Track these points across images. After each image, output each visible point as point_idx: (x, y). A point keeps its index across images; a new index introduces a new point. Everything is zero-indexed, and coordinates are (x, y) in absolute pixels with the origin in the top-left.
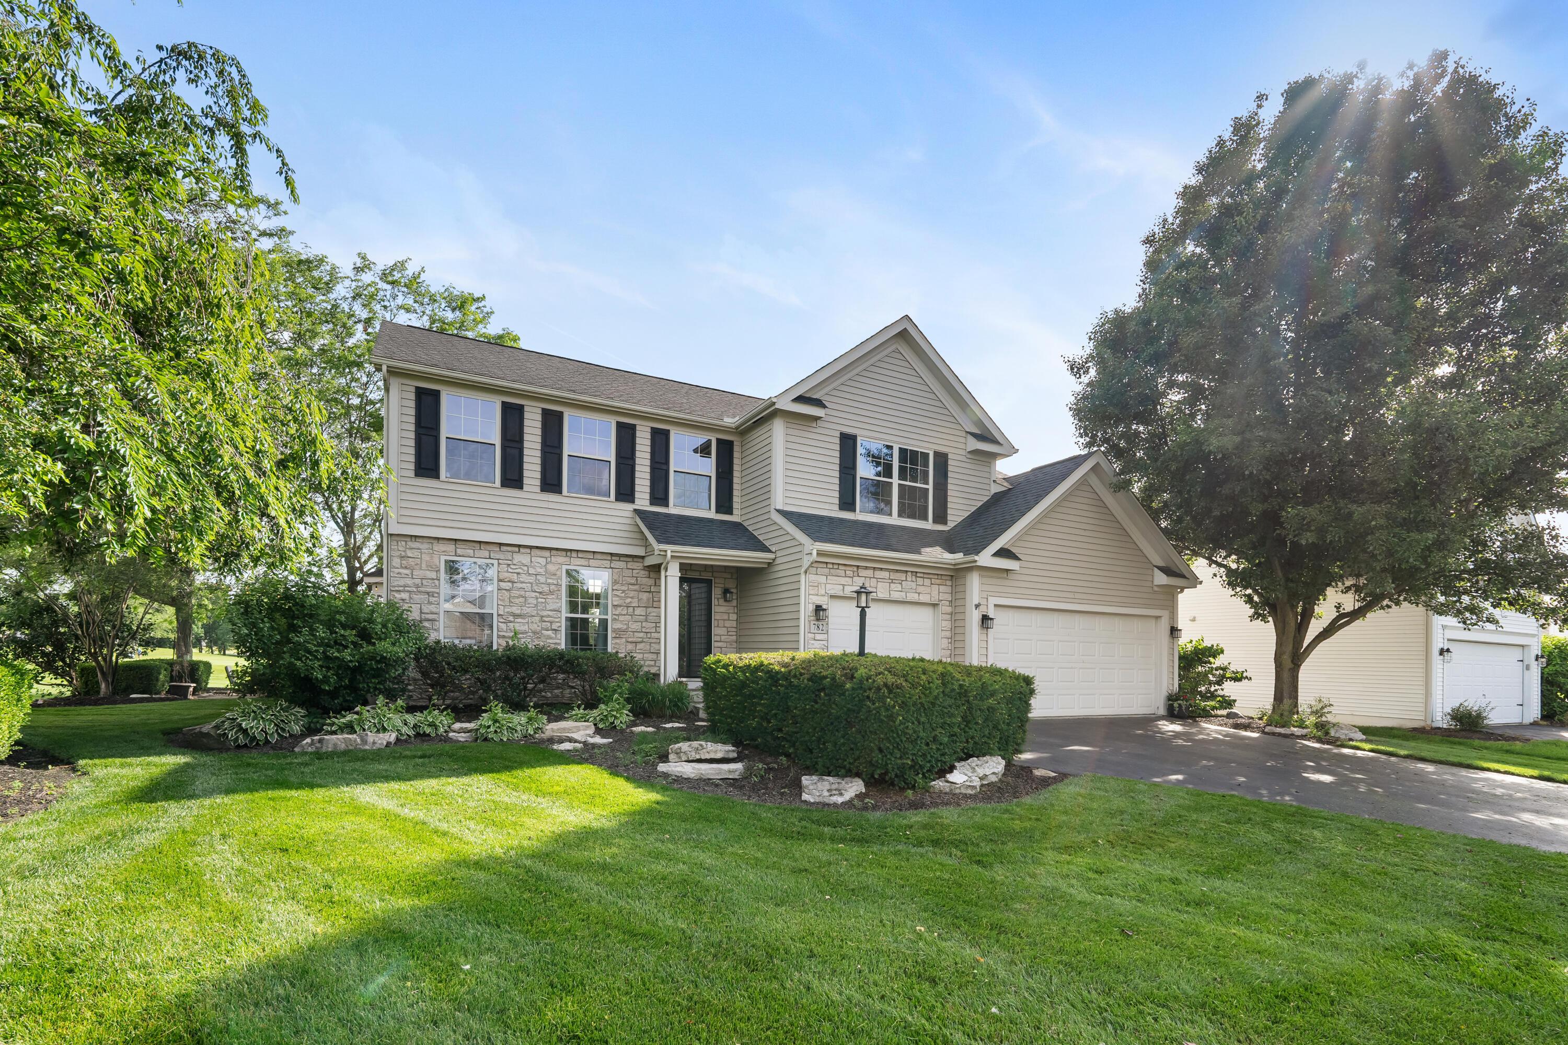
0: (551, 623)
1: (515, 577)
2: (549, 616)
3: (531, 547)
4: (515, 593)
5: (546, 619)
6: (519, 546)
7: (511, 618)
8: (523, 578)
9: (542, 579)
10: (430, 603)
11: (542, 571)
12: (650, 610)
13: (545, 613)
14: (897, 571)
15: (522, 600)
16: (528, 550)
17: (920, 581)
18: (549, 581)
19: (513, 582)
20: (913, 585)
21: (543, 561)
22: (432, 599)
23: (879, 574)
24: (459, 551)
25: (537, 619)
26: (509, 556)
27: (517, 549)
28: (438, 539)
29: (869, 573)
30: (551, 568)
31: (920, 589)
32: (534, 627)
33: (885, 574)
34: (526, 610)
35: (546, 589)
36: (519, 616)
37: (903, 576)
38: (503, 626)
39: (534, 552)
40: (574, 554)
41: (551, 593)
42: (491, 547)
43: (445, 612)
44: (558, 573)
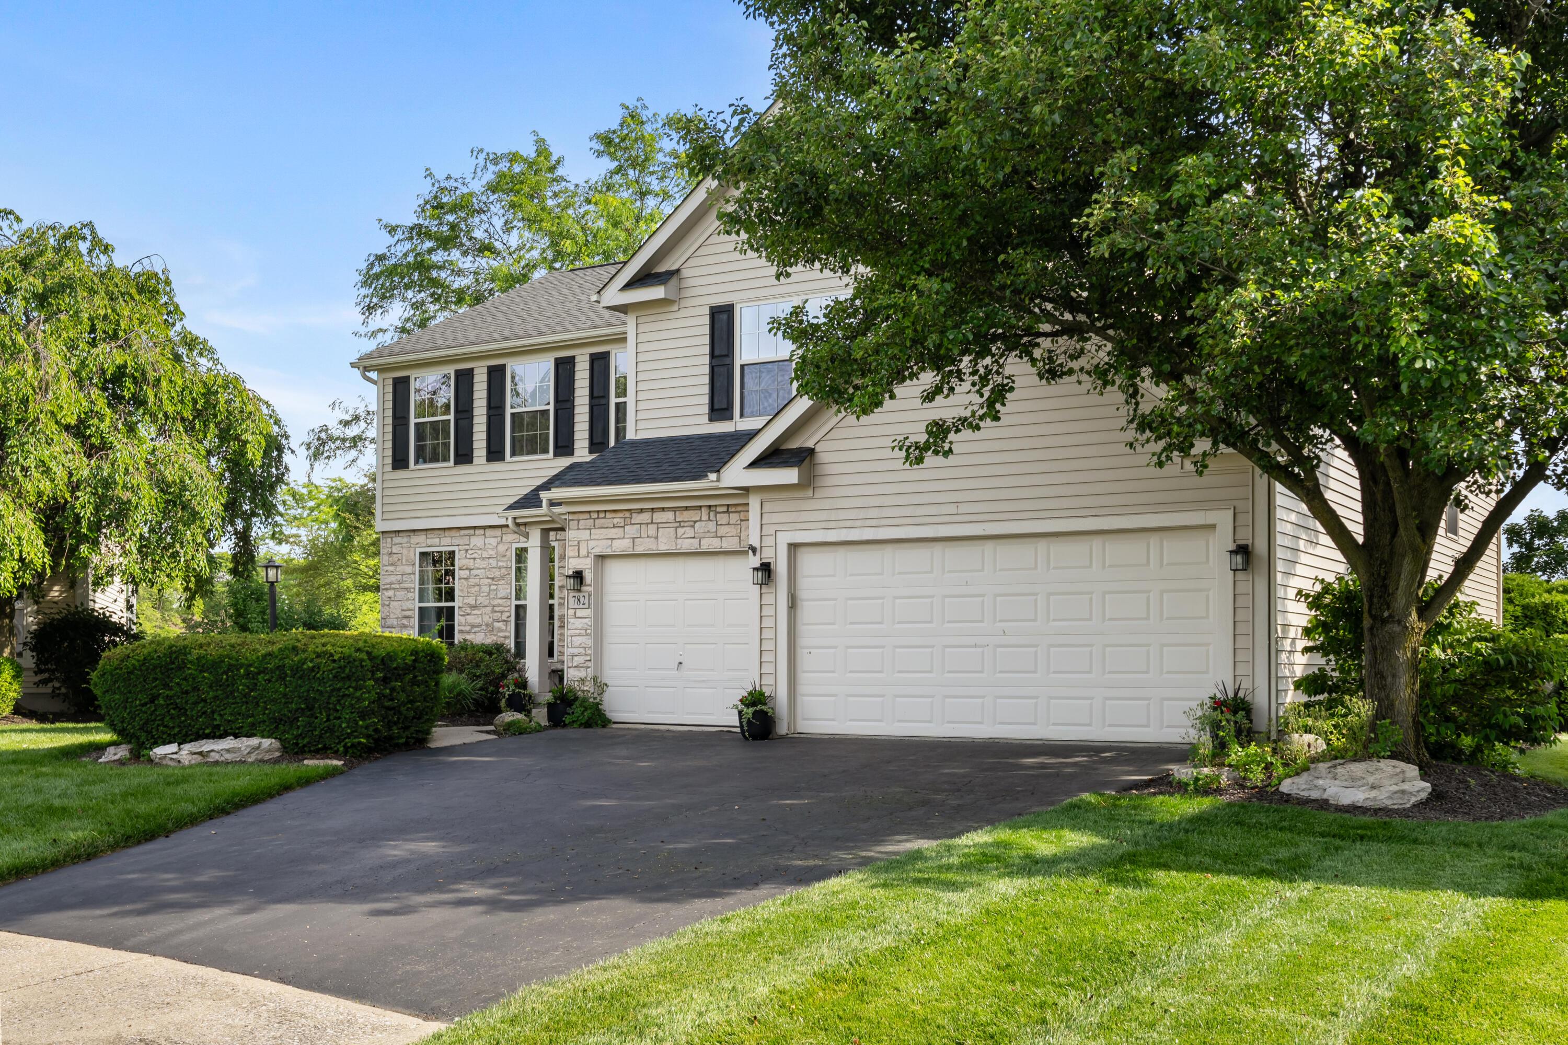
0: (501, 612)
1: (471, 563)
2: (499, 605)
3: (484, 528)
4: (472, 581)
5: (497, 609)
6: (475, 528)
7: (468, 611)
8: (479, 563)
9: (493, 563)
10: (408, 599)
11: (493, 553)
13: (496, 602)
14: (687, 508)
15: (477, 588)
16: (482, 532)
17: (723, 518)
18: (500, 564)
19: (470, 570)
20: (712, 526)
21: (493, 541)
22: (410, 595)
23: (659, 517)
24: (429, 542)
25: (489, 609)
26: (467, 540)
27: (472, 532)
28: (414, 531)
29: (645, 517)
30: (502, 548)
31: (723, 531)
32: (487, 619)
33: (669, 516)
34: (480, 600)
35: (497, 573)
36: (474, 607)
37: (694, 515)
38: (462, 620)
39: (489, 532)
41: (506, 577)
42: (453, 533)
43: (420, 608)
44: (508, 553)
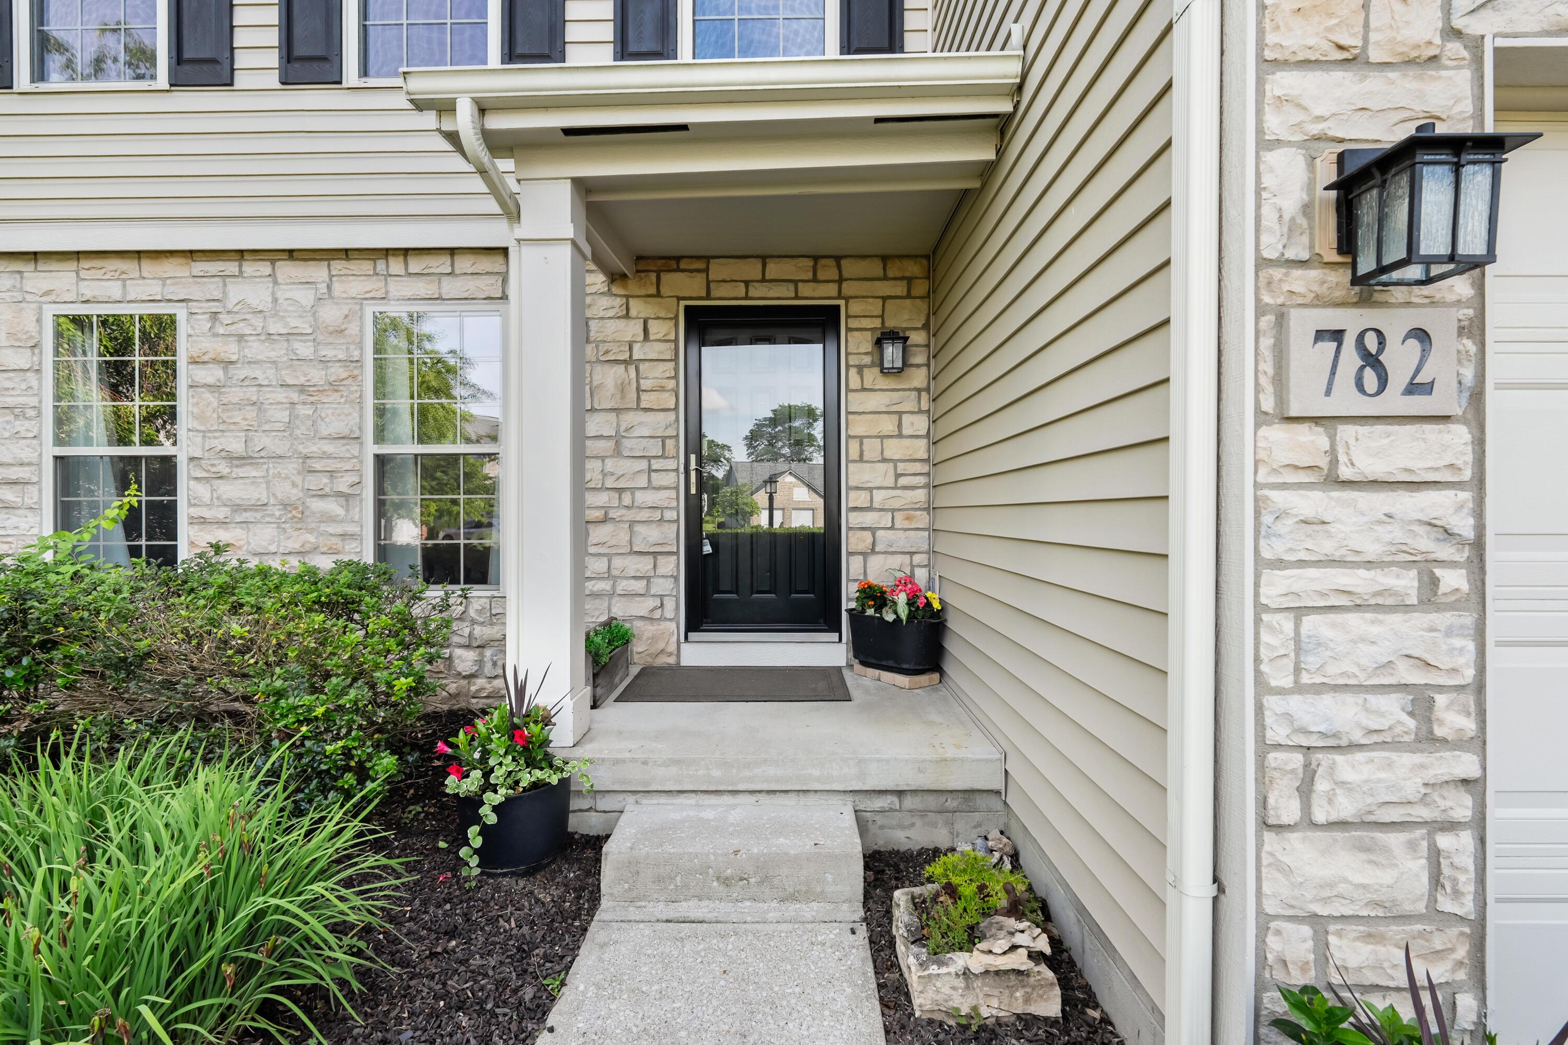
0: (332, 473)
1: (231, 350)
2: (326, 456)
3: (272, 257)
4: (235, 394)
5: (318, 466)
6: (241, 254)
7: (223, 468)
8: (255, 349)
9: (304, 349)
10: (17, 436)
12: (629, 418)
13: (313, 448)
15: (251, 413)
16: (264, 268)
18: (329, 352)
19: (227, 364)
21: (305, 297)
22: (21, 426)
24: (86, 288)
25: (291, 465)
26: (213, 289)
27: (231, 267)
28: (35, 256)
30: (330, 314)
32: (284, 490)
34: (261, 441)
35: (317, 376)
36: (243, 460)
38: (203, 491)
40: (396, 265)
41: (334, 386)
42: (170, 268)
43: (59, 460)
44: (353, 329)
